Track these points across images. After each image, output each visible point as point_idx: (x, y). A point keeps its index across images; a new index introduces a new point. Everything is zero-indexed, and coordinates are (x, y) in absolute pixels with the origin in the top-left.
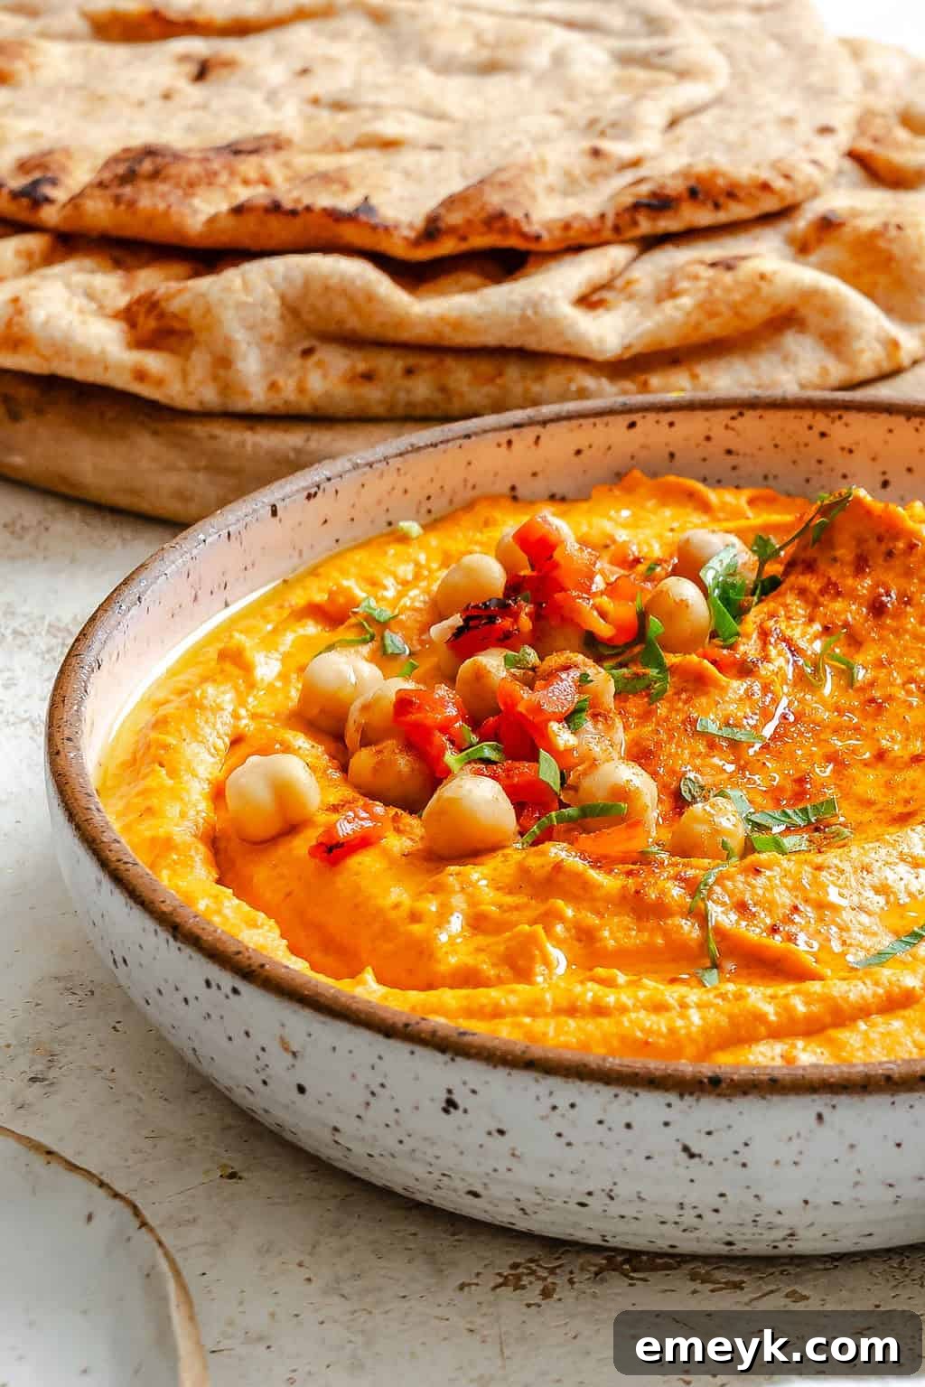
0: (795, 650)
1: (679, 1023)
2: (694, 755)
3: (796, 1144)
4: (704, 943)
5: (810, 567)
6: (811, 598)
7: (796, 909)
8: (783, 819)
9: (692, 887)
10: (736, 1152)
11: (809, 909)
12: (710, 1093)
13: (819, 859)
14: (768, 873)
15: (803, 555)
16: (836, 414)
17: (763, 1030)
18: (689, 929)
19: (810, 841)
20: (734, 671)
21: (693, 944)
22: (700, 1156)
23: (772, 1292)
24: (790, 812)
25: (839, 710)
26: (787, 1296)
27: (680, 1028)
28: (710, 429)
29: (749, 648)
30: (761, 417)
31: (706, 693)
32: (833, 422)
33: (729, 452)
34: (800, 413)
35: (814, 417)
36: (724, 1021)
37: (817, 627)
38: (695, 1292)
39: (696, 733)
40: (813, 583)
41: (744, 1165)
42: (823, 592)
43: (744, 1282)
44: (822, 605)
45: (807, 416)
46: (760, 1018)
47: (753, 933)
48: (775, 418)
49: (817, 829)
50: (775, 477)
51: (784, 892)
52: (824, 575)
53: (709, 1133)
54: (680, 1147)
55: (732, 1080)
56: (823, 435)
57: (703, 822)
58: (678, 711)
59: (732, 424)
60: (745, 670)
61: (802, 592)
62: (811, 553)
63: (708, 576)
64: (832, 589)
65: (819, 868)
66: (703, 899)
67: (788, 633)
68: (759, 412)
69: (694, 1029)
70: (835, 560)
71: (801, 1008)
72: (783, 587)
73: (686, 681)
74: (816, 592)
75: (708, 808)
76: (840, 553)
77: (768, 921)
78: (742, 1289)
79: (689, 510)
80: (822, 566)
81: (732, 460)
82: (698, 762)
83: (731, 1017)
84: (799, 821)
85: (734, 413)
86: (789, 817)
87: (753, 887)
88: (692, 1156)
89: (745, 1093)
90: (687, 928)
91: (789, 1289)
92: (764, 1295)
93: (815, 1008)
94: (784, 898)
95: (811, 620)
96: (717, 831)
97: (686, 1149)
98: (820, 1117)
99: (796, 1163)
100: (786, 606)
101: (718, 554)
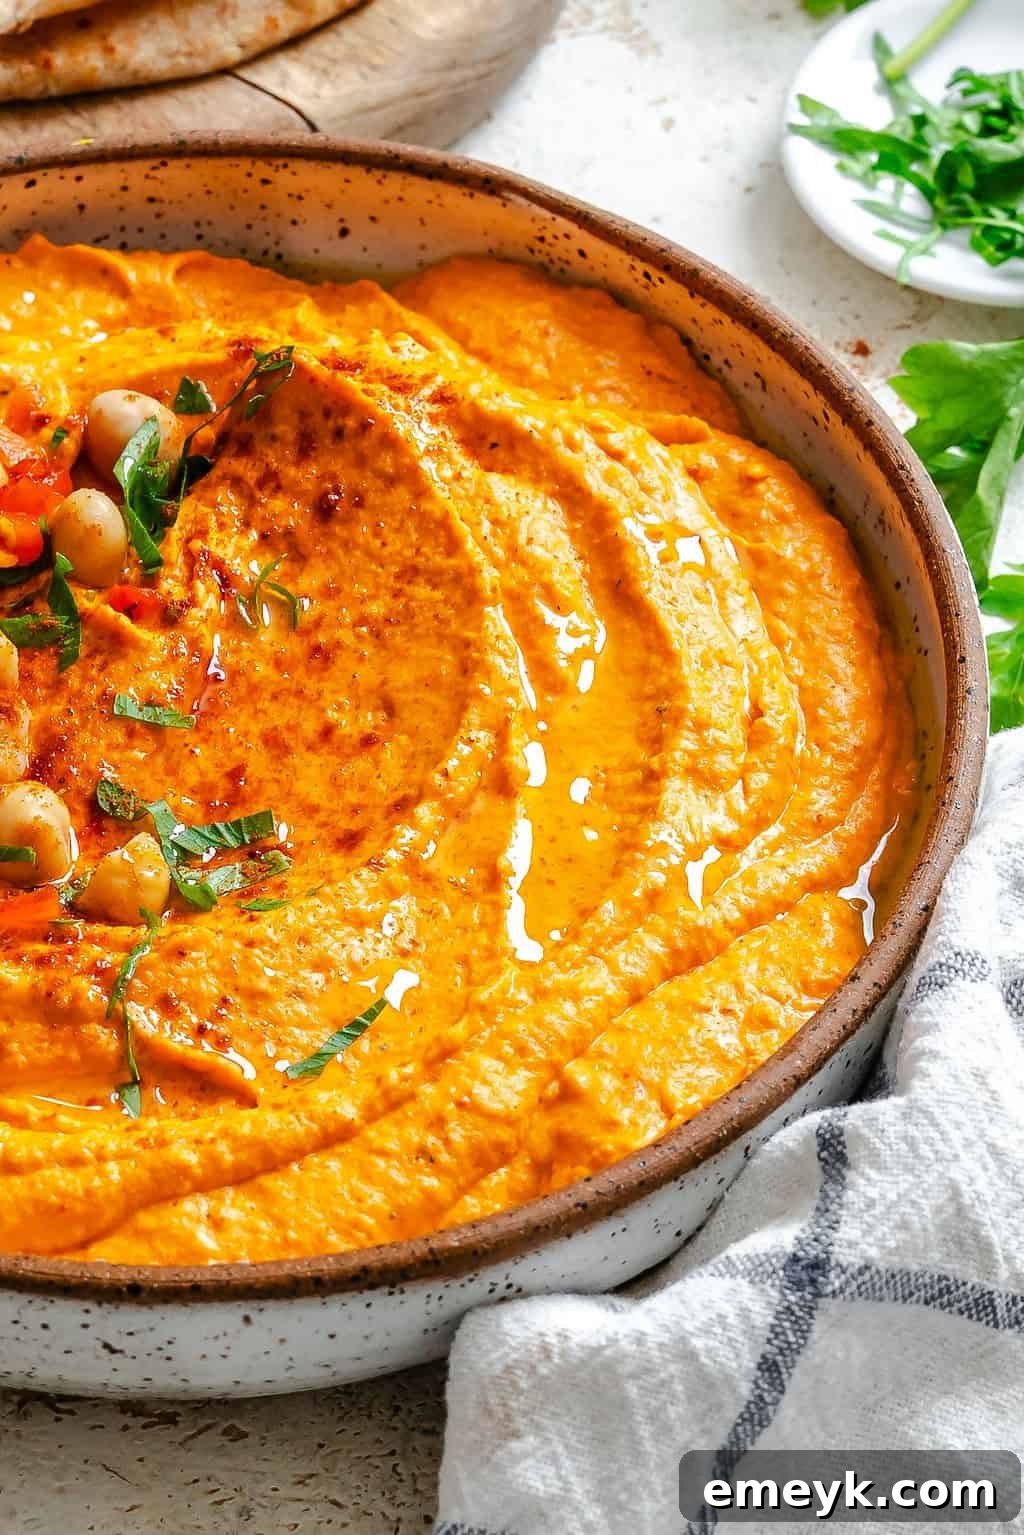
0: (227, 581)
1: (97, 1182)
2: (111, 747)
3: (223, 1342)
4: (123, 1057)
5: (245, 448)
6: (246, 492)
7: (225, 1001)
8: (213, 837)
9: (111, 982)
10: (160, 1349)
11: (238, 1000)
12: (130, 1301)
13: (251, 930)
14: (194, 954)
15: (237, 429)
16: (280, 162)
17: (188, 1185)
18: (106, 1039)
19: (244, 874)
20: (156, 617)
21: (111, 1058)
22: (121, 1352)
23: (208, 1427)
24: (221, 827)
25: (278, 664)
26: (225, 1433)
27: (99, 1188)
28: (126, 179)
29: (171, 586)
30: (188, 166)
31: (124, 656)
32: (277, 170)
33: (151, 200)
34: (235, 161)
35: (253, 163)
36: (145, 1175)
37: (254, 535)
38: (126, 1428)
39: (112, 717)
40: (250, 473)
41: (169, 1359)
42: (261, 484)
43: (179, 1415)
44: (262, 505)
45: (245, 164)
46: (183, 1171)
47: (177, 1041)
48: (205, 168)
49: (252, 856)
50: (209, 223)
51: (212, 980)
52: (262, 460)
53: (131, 1334)
54: (99, 1345)
55: (152, 1289)
56: (265, 182)
57: (119, 874)
58: (92, 680)
59: (153, 173)
60: (169, 618)
61: (236, 482)
62: (246, 427)
63: (125, 470)
64: (271, 481)
65: (250, 944)
66: (122, 1001)
67: (219, 552)
68: (186, 161)
69: (113, 1189)
70: (274, 438)
71: (229, 1158)
72: (214, 474)
73: (101, 638)
74: (252, 483)
75: (126, 856)
76: (281, 429)
77: (195, 1020)
78: (176, 1423)
79: (103, 295)
80: (260, 446)
81: (155, 207)
82: (116, 756)
83: (153, 1171)
84: (232, 842)
85: (156, 162)
86: (220, 835)
87: (177, 976)
88: (113, 1351)
89: (166, 1302)
90: (104, 1038)
91: (226, 1425)
92: (200, 1432)
93: (243, 1156)
94: (210, 986)
95: (247, 524)
96: (137, 884)
97: (106, 1346)
98: (247, 1319)
99: (224, 1356)
100: (215, 505)
101: (135, 435)
